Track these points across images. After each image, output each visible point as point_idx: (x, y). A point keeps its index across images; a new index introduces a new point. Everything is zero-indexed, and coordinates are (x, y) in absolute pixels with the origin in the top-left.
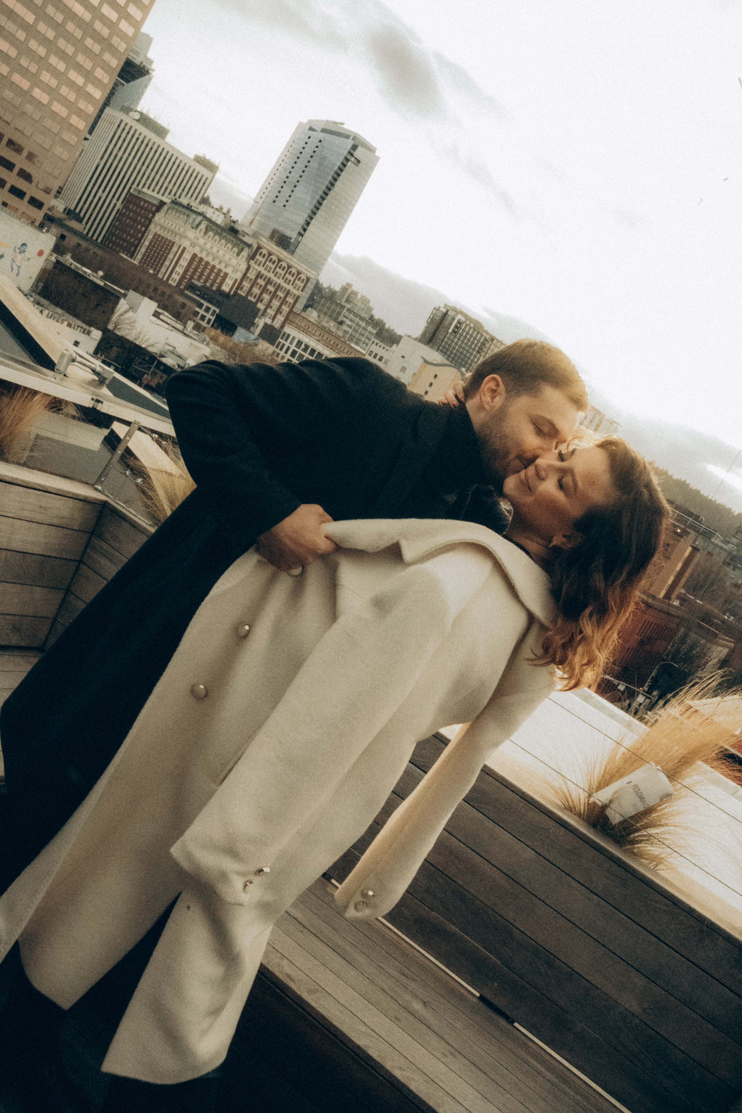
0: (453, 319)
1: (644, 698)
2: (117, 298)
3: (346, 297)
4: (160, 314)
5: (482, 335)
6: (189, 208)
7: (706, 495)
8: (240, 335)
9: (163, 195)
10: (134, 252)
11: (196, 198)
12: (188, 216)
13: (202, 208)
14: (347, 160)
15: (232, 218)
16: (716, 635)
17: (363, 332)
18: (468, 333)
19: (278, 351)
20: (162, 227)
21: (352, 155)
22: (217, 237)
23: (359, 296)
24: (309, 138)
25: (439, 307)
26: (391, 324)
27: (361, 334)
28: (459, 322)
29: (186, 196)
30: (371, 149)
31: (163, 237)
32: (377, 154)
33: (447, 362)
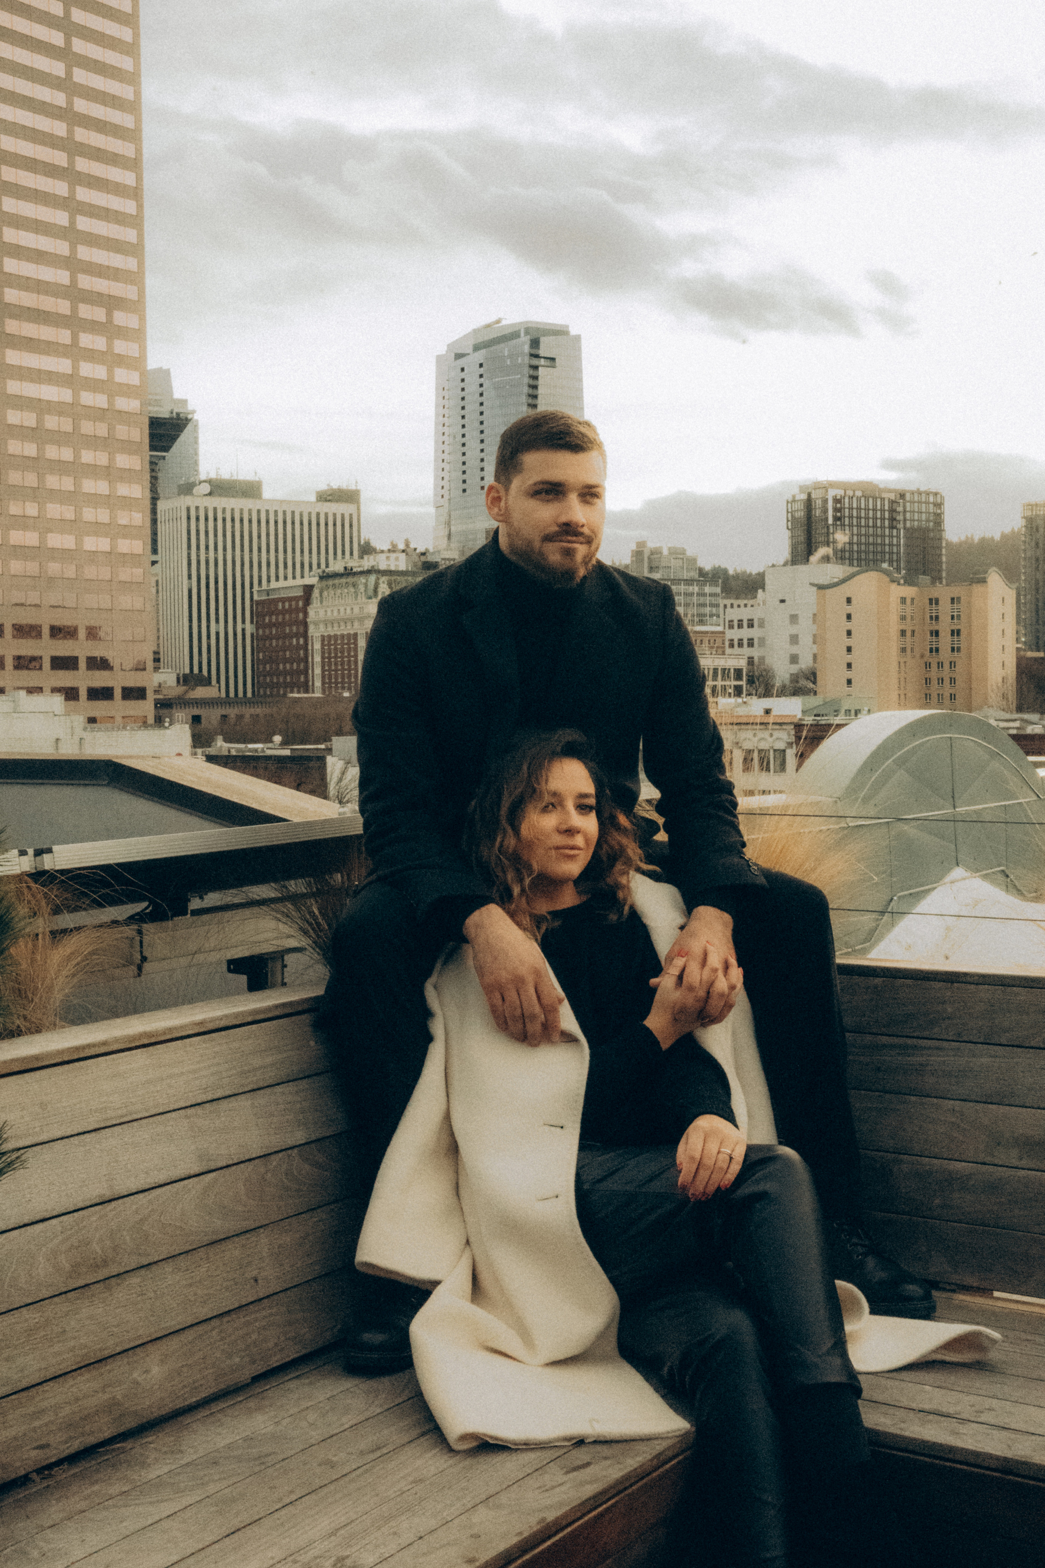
0: (825, 501)
2: (320, 761)
3: (646, 565)
5: (883, 499)
6: (348, 573)
9: (302, 577)
10: (307, 681)
11: (351, 554)
12: (354, 585)
13: (368, 563)
14: (536, 368)
15: (418, 551)
17: (702, 600)
18: (859, 509)
20: (326, 623)
21: (537, 356)
23: (665, 552)
24: (463, 370)
25: (794, 496)
27: (699, 605)
28: (837, 501)
29: (335, 558)
30: (560, 332)
31: (336, 636)
32: (573, 331)
33: (855, 569)
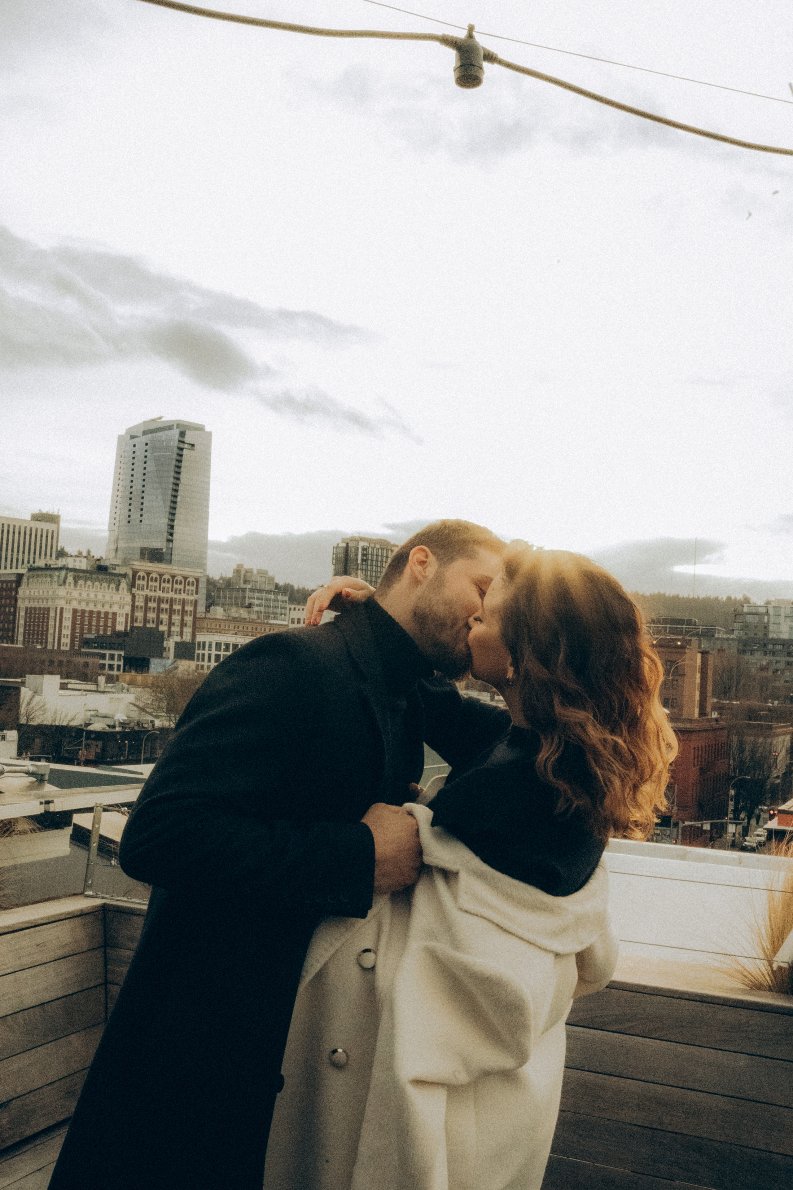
0: (357, 549)
1: (734, 826)
2: (17, 689)
3: (242, 579)
4: (67, 684)
6: (48, 568)
7: (686, 596)
8: (156, 666)
9: (17, 568)
10: (13, 636)
11: (51, 555)
12: (51, 576)
13: (61, 562)
14: (182, 449)
15: (95, 558)
16: (770, 728)
17: (276, 604)
18: (377, 555)
19: (200, 663)
20: (30, 599)
21: (183, 442)
22: (89, 583)
23: (255, 572)
24: (134, 446)
25: (338, 544)
26: (297, 583)
27: (274, 607)
28: (364, 549)
29: (40, 558)
30: (199, 428)
31: (35, 608)
32: (207, 429)
